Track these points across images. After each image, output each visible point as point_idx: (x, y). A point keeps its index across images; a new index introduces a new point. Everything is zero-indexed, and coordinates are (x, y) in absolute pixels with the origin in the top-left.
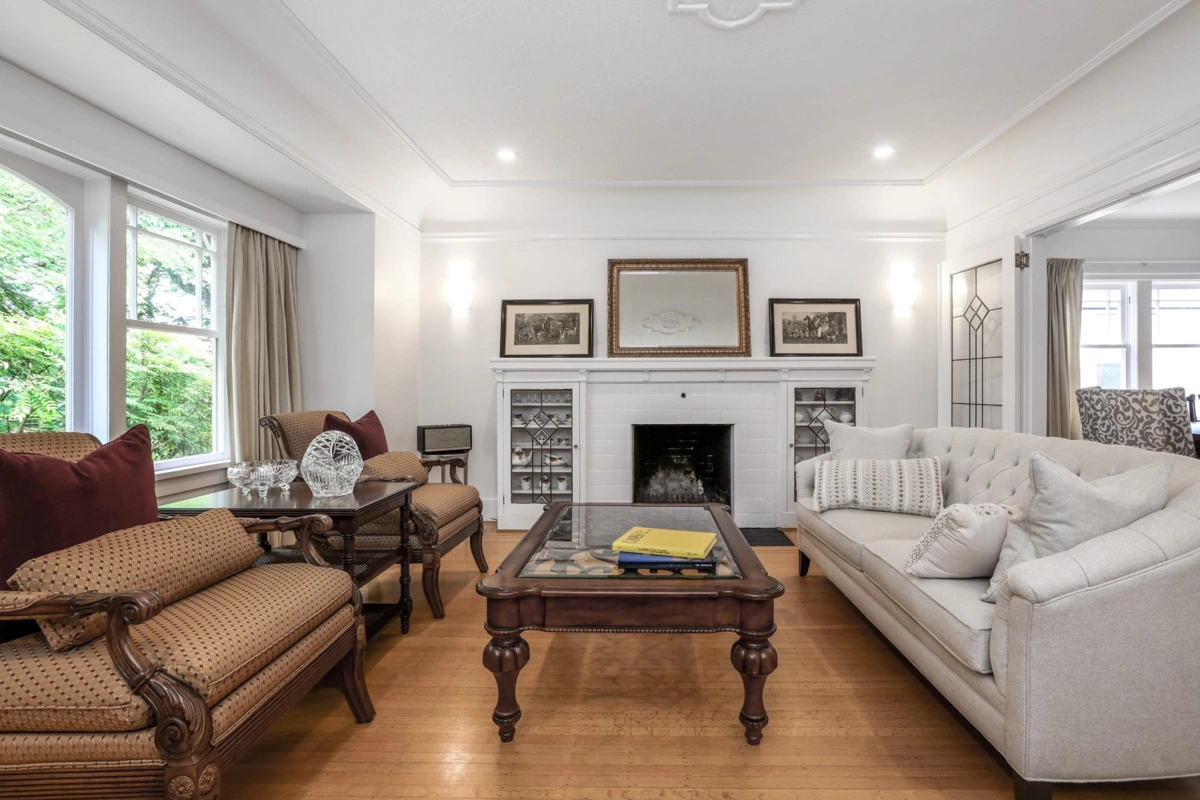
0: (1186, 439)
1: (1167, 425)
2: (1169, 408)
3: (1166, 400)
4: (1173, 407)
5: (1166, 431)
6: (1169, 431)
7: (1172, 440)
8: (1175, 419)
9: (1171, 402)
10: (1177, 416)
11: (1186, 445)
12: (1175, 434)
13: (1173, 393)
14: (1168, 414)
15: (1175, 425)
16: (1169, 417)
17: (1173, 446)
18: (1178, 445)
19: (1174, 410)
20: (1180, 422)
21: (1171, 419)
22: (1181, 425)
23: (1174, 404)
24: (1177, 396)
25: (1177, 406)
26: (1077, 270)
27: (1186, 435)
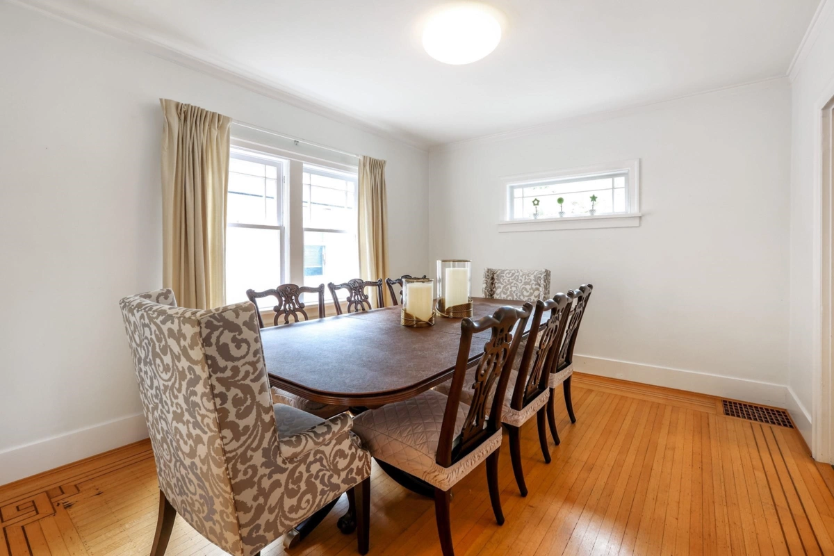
0: (259, 406)
1: (219, 389)
2: (224, 350)
3: (216, 333)
4: (232, 346)
5: (218, 401)
6: (223, 398)
7: (232, 417)
8: (236, 370)
9: (227, 337)
10: (239, 363)
11: (259, 416)
12: (237, 402)
13: (230, 316)
14: (222, 363)
15: (236, 385)
16: (224, 370)
17: (233, 427)
18: (242, 423)
19: (234, 352)
20: (247, 373)
21: (228, 373)
22: (247, 382)
23: (234, 340)
24: (240, 322)
25: (238, 343)
26: (221, 128)
27: (258, 398)
